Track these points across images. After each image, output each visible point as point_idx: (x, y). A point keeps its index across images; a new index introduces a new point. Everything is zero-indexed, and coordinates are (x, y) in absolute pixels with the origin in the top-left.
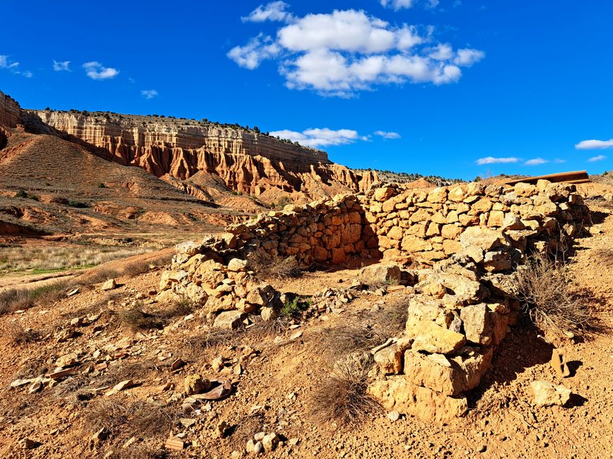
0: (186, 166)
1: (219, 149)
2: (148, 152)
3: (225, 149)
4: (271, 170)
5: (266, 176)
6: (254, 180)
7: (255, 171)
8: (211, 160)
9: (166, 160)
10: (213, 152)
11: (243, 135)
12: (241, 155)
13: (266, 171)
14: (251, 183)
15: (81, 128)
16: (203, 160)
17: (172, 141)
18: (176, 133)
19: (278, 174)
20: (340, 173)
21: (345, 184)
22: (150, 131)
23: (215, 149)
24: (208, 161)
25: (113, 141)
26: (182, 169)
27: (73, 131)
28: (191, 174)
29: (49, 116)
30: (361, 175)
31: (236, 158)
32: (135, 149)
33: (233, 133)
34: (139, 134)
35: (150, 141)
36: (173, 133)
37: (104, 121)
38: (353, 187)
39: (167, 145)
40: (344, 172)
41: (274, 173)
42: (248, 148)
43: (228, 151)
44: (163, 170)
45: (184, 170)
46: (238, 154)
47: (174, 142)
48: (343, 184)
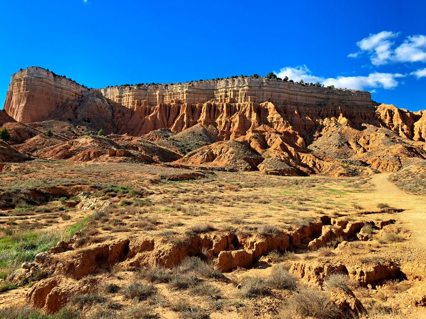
0: (185, 120)
1: (225, 100)
2: (156, 110)
3: (231, 99)
4: (275, 116)
5: (267, 123)
7: (254, 118)
8: (213, 111)
9: (172, 115)
10: (217, 103)
11: (250, 83)
12: (245, 103)
13: (269, 117)
14: (247, 132)
15: (121, 97)
16: (205, 112)
17: (183, 97)
18: (187, 89)
19: (282, 120)
20: (384, 114)
21: (391, 127)
22: (168, 92)
23: (221, 100)
24: (210, 112)
25: (139, 104)
26: (181, 123)
27: (116, 100)
28: (188, 127)
29: (105, 91)
30: (420, 114)
31: (239, 107)
32: (154, 109)
33: (239, 81)
34: (159, 95)
35: (167, 100)
36: (185, 90)
37: (135, 88)
38: (403, 130)
39: (179, 102)
40: (391, 113)
41: (278, 119)
42: (255, 95)
43: (233, 101)
44: (166, 125)
45: (183, 123)
46: (243, 103)
47: (185, 98)
48: (387, 127)
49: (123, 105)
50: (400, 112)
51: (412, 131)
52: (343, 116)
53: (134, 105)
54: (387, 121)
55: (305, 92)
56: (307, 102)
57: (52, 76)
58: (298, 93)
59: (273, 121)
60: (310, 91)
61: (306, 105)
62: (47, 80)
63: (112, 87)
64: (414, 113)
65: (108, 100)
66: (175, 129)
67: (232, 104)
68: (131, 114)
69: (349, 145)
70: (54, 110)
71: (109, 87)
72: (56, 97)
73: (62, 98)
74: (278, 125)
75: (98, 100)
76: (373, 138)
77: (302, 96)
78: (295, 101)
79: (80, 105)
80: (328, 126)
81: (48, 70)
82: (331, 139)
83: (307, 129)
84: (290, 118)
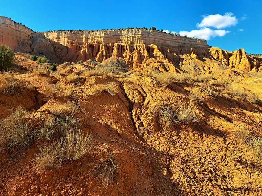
0: (104, 54)
1: (127, 42)
2: (85, 47)
3: (131, 42)
4: (158, 53)
5: (153, 57)
6: (144, 61)
7: (146, 54)
8: (121, 49)
9: (95, 51)
10: (123, 44)
11: (142, 32)
12: (140, 44)
13: (154, 54)
14: (142, 62)
15: (59, 38)
16: (116, 50)
17: (101, 40)
18: (103, 35)
19: (162, 55)
20: (214, 53)
21: (218, 60)
22: (91, 36)
23: (125, 42)
24: (119, 50)
25: (72, 43)
26: (102, 56)
27: (55, 40)
28: (106, 58)
29: (47, 34)
30: (232, 53)
31: (136, 47)
32: (82, 47)
33: (136, 31)
34: (85, 38)
35: (90, 41)
36: (102, 35)
37: (69, 33)
38: (224, 62)
39: (98, 43)
40: (218, 52)
41: (160, 55)
42: (145, 40)
43: (132, 43)
44: (92, 57)
45: (103, 56)
46: (138, 44)
47: (102, 40)
48: (216, 60)
49: (60, 43)
50: (223, 51)
51: (229, 62)
52: (194, 54)
53: (69, 44)
54: (216, 57)
55: (172, 39)
56: (174, 45)
57: (14, 23)
58: (169, 39)
59: (157, 56)
60: (175, 39)
61: (173, 47)
62: (11, 26)
63: (52, 31)
64: (229, 52)
65: (49, 40)
66: (99, 59)
67: (132, 45)
68: (67, 49)
69: (200, 70)
70: (17, 46)
71: (49, 31)
72: (17, 37)
73: (20, 38)
74: (160, 58)
75: (44, 40)
76: (212, 66)
77: (171, 41)
78: (167, 44)
79: (32, 43)
80: (186, 59)
81: (10, 19)
82: (190, 66)
83: (175, 61)
84: (165, 54)
